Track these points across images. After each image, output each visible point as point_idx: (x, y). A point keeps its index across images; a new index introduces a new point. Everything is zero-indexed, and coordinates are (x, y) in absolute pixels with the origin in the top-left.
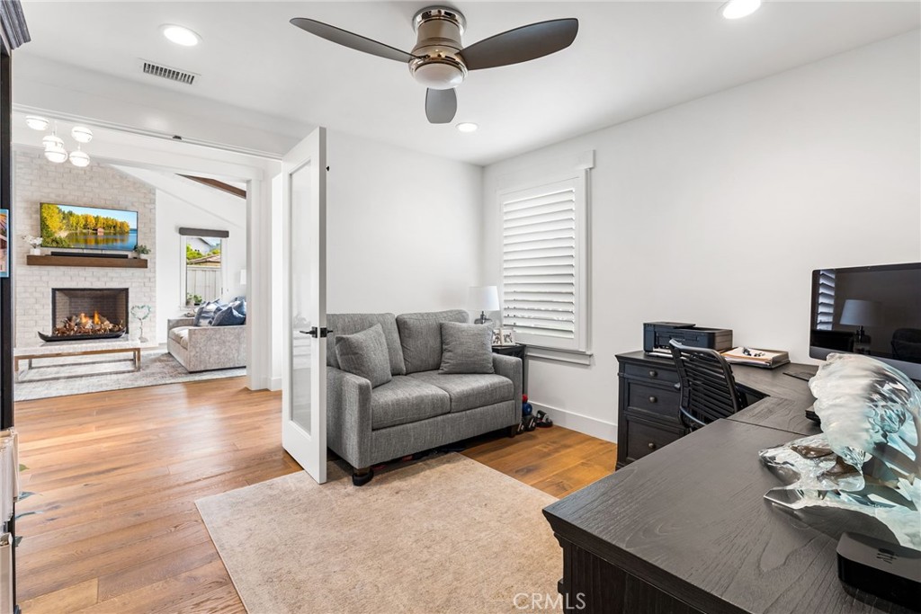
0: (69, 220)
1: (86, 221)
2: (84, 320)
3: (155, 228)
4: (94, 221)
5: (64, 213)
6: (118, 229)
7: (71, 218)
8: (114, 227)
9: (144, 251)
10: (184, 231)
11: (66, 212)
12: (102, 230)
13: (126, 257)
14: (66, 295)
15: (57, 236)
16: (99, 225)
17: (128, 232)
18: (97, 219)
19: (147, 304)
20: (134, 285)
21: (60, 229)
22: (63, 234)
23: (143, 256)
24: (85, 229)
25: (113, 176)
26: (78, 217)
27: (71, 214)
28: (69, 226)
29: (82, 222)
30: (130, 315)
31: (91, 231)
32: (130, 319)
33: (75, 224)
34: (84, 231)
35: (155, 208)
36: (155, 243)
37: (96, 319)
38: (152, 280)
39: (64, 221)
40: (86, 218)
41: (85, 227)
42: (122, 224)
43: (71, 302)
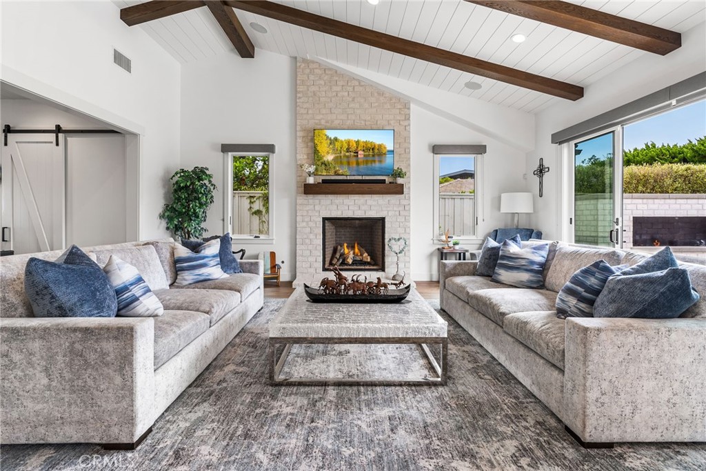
0: (335, 145)
1: (349, 145)
2: (346, 251)
3: (409, 148)
4: (355, 145)
5: (330, 139)
6: (376, 151)
7: (336, 143)
8: (373, 149)
9: (399, 174)
10: (436, 149)
11: (332, 138)
12: (363, 153)
13: (383, 182)
14: (333, 224)
15: (325, 159)
16: (359, 148)
17: (385, 154)
18: (358, 142)
19: (402, 236)
20: (390, 214)
21: (328, 153)
22: (330, 158)
23: (400, 181)
24: (347, 152)
25: (372, 94)
26: (342, 142)
27: (336, 139)
28: (335, 150)
29: (346, 146)
30: (386, 247)
31: (352, 154)
32: (386, 252)
33: (339, 148)
34: (347, 154)
35: (409, 125)
36: (409, 165)
37: (357, 250)
38: (406, 208)
39: (331, 146)
40: (348, 142)
41: (348, 150)
42: (380, 146)
43: (336, 232)
